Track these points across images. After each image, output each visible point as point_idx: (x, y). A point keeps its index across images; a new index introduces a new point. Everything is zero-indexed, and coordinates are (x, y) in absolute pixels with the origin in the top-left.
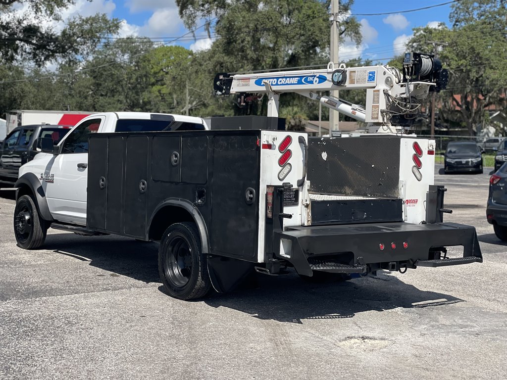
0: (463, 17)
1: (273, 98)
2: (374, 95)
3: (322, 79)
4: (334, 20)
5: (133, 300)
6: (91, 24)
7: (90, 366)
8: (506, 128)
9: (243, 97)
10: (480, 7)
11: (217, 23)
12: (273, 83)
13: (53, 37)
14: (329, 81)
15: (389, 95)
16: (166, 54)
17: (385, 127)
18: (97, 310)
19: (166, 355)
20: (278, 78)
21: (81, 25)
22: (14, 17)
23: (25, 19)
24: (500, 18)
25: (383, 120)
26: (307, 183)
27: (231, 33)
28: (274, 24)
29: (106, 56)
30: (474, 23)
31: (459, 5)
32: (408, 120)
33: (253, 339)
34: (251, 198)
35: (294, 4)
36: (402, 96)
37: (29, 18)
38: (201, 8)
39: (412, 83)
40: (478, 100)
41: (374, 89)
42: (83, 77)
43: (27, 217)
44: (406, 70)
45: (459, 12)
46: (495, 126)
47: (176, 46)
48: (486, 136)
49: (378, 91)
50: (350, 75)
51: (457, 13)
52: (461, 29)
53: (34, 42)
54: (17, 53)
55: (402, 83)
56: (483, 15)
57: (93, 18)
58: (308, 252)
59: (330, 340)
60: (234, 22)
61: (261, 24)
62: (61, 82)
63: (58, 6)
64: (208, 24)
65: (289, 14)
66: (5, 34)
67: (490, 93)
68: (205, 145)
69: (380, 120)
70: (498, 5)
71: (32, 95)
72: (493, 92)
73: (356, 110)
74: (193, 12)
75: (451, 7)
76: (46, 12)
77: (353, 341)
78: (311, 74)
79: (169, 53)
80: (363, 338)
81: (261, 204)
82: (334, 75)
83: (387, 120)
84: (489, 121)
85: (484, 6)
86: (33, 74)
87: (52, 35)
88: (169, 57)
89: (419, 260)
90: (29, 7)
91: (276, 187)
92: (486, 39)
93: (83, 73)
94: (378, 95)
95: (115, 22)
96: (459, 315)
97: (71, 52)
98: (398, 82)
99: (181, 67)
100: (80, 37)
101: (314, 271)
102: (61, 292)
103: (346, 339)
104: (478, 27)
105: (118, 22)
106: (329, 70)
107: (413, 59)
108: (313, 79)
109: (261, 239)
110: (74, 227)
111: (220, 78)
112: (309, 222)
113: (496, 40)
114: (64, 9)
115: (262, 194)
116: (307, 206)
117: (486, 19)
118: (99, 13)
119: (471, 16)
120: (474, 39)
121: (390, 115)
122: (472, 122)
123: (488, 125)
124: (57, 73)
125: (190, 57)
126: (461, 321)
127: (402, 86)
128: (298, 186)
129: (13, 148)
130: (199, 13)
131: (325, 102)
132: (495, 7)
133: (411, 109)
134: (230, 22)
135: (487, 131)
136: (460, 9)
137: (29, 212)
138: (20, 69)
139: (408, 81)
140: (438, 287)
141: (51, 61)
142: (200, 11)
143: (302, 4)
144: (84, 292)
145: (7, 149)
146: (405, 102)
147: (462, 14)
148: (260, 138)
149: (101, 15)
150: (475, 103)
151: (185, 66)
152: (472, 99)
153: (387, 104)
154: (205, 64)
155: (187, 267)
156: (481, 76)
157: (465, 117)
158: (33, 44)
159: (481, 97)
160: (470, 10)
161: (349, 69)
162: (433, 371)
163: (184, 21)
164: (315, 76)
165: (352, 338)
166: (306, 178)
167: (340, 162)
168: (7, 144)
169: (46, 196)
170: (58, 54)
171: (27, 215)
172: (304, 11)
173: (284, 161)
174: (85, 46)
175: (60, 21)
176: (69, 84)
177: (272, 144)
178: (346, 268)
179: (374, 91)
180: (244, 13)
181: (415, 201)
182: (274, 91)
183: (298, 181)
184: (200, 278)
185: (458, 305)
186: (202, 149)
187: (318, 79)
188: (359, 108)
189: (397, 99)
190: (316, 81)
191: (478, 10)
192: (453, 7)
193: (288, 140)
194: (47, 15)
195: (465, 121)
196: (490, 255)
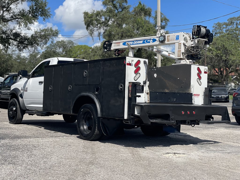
0: (218, 32)
1: (131, 51)
2: (179, 46)
3: (154, 40)
4: (158, 29)
5: (65, 140)
6: (45, 32)
7: (45, 160)
8: (239, 84)
9: (117, 51)
10: (226, 27)
11: (104, 33)
12: (131, 44)
13: (27, 38)
14: (157, 41)
15: (186, 46)
16: (80, 49)
17: (184, 61)
18: (48, 143)
19: (81, 157)
20: (133, 41)
21: (40, 32)
22: (9, 28)
23: (14, 29)
24: (236, 32)
25: (183, 57)
26: (148, 83)
27: (111, 37)
28: (131, 33)
29: (52, 49)
30: (224, 34)
31: (216, 26)
32: (194, 57)
33: (122, 153)
34: (121, 89)
35: (140, 24)
36: (192, 45)
37: (16, 29)
38: (96, 26)
39: (197, 39)
40: (226, 70)
41: (179, 43)
42: (41, 60)
43: (14, 109)
44: (194, 33)
45: (216, 29)
46: (234, 83)
47: (84, 45)
48: (230, 87)
49: (181, 43)
50: (167, 38)
51: (215, 30)
52: (218, 37)
53: (18, 40)
54: (10, 45)
55: (192, 40)
56: (228, 31)
57: (46, 29)
58: (148, 113)
59: (159, 154)
60: (112, 32)
61: (125, 33)
62: (30, 62)
63: (30, 23)
64: (100, 34)
65: (138, 29)
66: (4, 36)
67: (232, 66)
68: (100, 66)
69: (182, 57)
70: (235, 26)
71: (16, 66)
72: (233, 66)
73: (170, 54)
74: (92, 28)
75: (213, 27)
76: (24, 26)
77: (169, 155)
78: (149, 39)
79: (81, 48)
80: (175, 153)
81: (126, 91)
82: (160, 38)
83: (185, 57)
84: (232, 80)
85: (228, 27)
86: (17, 58)
87: (27, 36)
88: (81, 50)
89: (201, 120)
90: (16, 23)
91: (133, 83)
92: (230, 41)
93: (40, 58)
94: (181, 45)
95: (56, 31)
96: (220, 147)
97: (35, 45)
98: (190, 39)
99: (87, 53)
100: (40, 38)
101: (151, 122)
102: (30, 137)
103: (166, 154)
104: (226, 36)
105: (58, 31)
106: (157, 36)
107: (197, 28)
108: (150, 41)
109: (126, 108)
110: (37, 112)
111: (106, 43)
112: (149, 101)
113: (234, 42)
114: (33, 24)
115: (126, 87)
116: (148, 94)
117: (229, 32)
118: (49, 27)
119: (222, 31)
120: (224, 41)
121: (186, 55)
122: (223, 80)
123: (231, 82)
124: (28, 58)
125: (91, 50)
126: (221, 149)
127: (192, 41)
128: (143, 84)
129: (7, 85)
130: (95, 29)
131: (155, 51)
132: (233, 27)
133: (196, 52)
134: (110, 32)
135: (231, 85)
136: (217, 28)
137: (15, 106)
138: (11, 55)
139: (195, 38)
140: (209, 138)
141: (26, 49)
142: (96, 28)
143: (144, 25)
144: (41, 137)
145: (5, 85)
146: (193, 48)
147: (218, 30)
148: (126, 60)
149: (50, 28)
150: (225, 72)
151: (88, 53)
152: (223, 70)
153: (185, 50)
154: (98, 52)
155: (91, 125)
156: (228, 59)
157: (220, 78)
158: (17, 41)
159: (227, 69)
160: (222, 28)
161: (167, 35)
162: (208, 164)
163: (89, 32)
164: (151, 39)
165: (169, 153)
166: (147, 80)
167: (163, 78)
168: (5, 83)
169: (24, 98)
170: (29, 46)
171: (14, 108)
172: (144, 28)
173: (137, 71)
174: (42, 42)
175: (30, 30)
176: (34, 63)
177: (131, 63)
178: (166, 121)
179: (179, 44)
180: (117, 28)
181: (198, 95)
182: (132, 48)
183: (144, 82)
184: (97, 129)
185: (219, 144)
186: (98, 68)
187: (152, 41)
188: (172, 53)
189: (190, 47)
190: (151, 42)
191: (225, 29)
192: (214, 27)
193: (139, 62)
194: (24, 27)
195: (220, 80)
196: (234, 129)
